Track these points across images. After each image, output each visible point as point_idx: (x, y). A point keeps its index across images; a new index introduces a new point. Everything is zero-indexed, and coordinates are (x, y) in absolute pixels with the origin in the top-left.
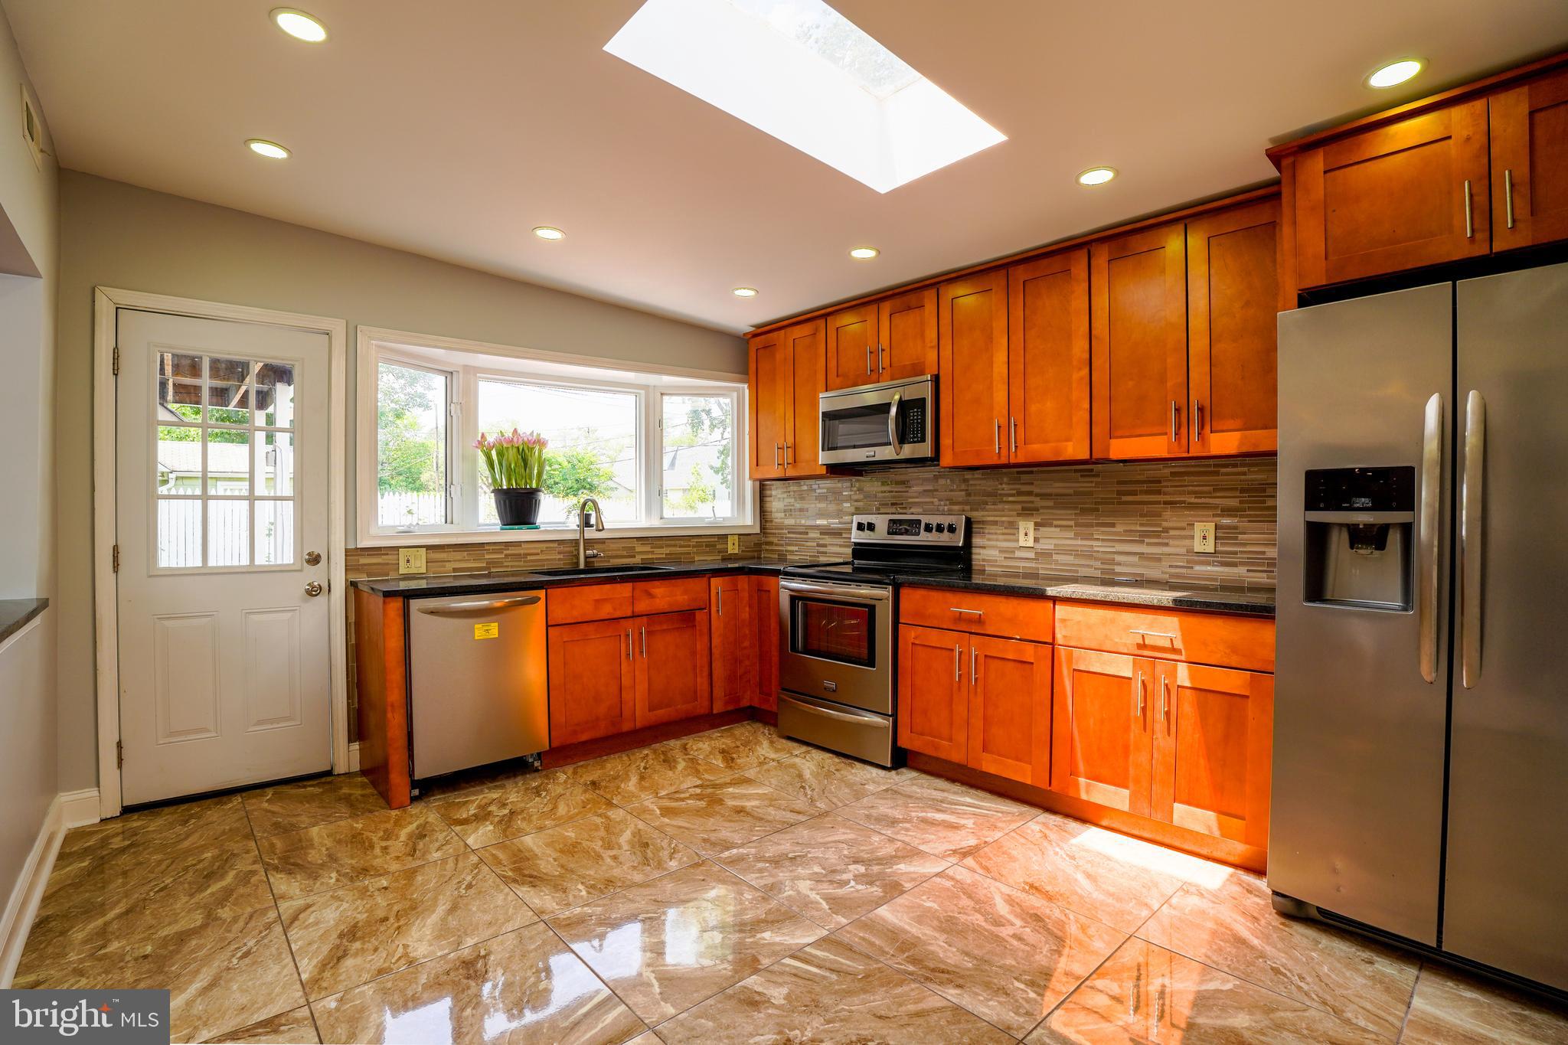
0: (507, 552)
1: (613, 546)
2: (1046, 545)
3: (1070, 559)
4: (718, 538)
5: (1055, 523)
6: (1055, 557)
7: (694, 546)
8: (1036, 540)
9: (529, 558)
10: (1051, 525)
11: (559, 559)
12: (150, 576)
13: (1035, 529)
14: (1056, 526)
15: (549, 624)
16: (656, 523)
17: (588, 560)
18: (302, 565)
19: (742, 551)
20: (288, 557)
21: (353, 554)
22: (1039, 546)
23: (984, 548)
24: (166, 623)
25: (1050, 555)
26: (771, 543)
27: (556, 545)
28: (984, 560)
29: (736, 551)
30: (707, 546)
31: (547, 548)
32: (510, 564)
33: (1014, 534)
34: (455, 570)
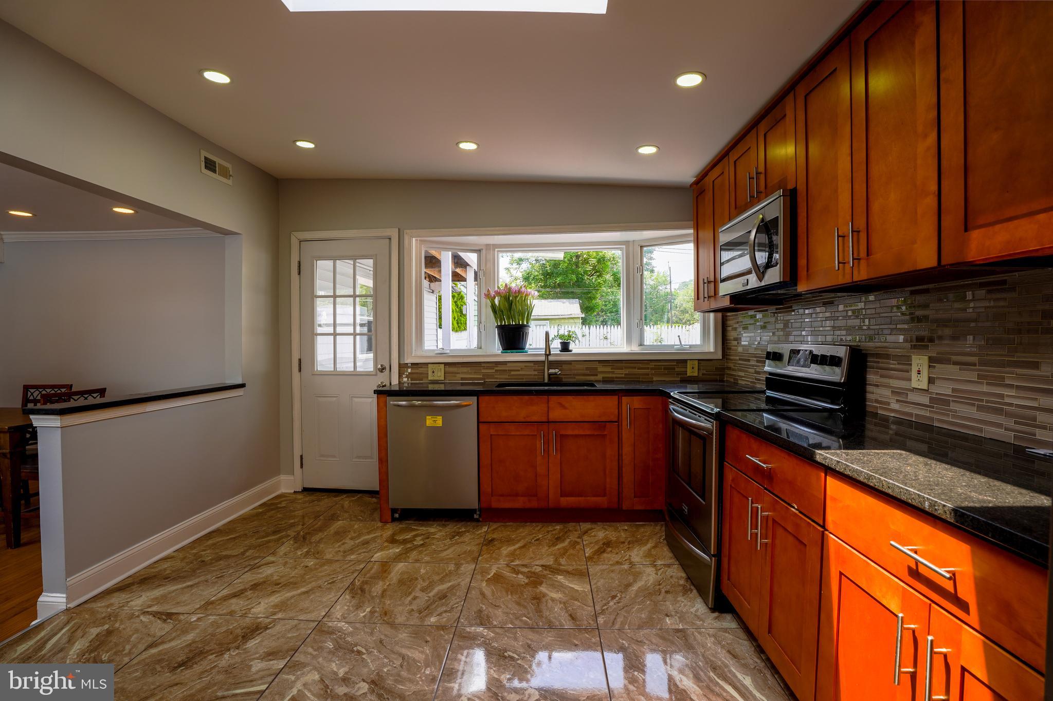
0: (497, 368)
1: (578, 366)
2: (944, 389)
3: (972, 412)
4: (677, 363)
5: (954, 358)
6: (953, 406)
7: (652, 369)
8: (931, 381)
9: (513, 373)
10: (948, 361)
11: (535, 375)
12: (313, 375)
13: (930, 366)
14: (955, 363)
15: (481, 420)
16: (635, 348)
17: (551, 376)
18: (376, 372)
19: (703, 374)
20: (370, 367)
21: (402, 367)
22: (934, 389)
23: (877, 386)
24: (319, 399)
25: (947, 403)
26: (729, 368)
27: (532, 364)
28: (877, 401)
29: (696, 374)
30: (664, 369)
31: (525, 366)
32: (498, 377)
33: (908, 372)
34: (462, 379)
